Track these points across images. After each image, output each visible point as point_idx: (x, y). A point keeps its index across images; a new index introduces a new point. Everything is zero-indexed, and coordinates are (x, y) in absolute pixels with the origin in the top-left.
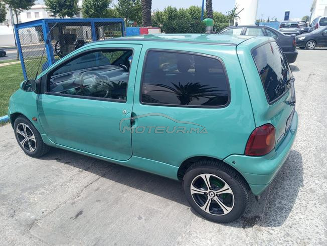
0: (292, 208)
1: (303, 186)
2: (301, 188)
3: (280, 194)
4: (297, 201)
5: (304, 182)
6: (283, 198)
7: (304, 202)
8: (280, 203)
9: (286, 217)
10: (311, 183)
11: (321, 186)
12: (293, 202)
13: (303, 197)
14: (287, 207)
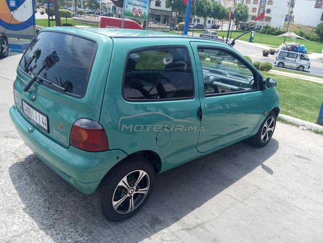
0: (13, 183)
1: (24, 209)
2: (24, 206)
3: (34, 186)
4: (15, 191)
5: (27, 216)
6: (27, 184)
7: (9, 195)
8: (25, 180)
9: (11, 175)
10: (19, 220)
11: (6, 224)
12: (17, 189)
13: (14, 198)
14: (18, 181)
